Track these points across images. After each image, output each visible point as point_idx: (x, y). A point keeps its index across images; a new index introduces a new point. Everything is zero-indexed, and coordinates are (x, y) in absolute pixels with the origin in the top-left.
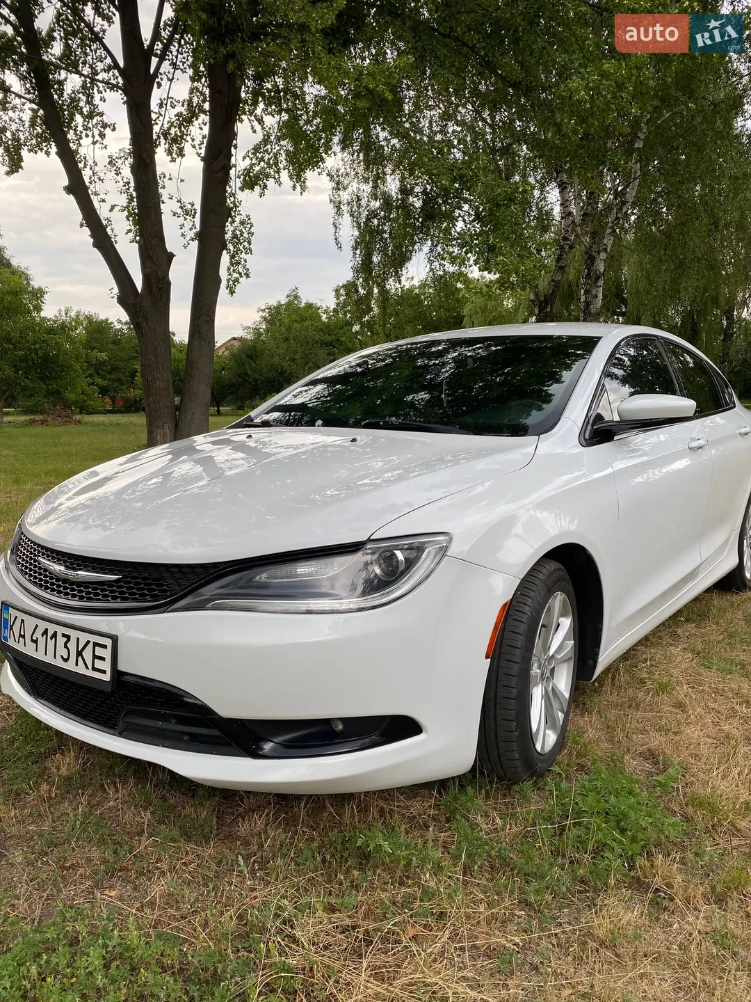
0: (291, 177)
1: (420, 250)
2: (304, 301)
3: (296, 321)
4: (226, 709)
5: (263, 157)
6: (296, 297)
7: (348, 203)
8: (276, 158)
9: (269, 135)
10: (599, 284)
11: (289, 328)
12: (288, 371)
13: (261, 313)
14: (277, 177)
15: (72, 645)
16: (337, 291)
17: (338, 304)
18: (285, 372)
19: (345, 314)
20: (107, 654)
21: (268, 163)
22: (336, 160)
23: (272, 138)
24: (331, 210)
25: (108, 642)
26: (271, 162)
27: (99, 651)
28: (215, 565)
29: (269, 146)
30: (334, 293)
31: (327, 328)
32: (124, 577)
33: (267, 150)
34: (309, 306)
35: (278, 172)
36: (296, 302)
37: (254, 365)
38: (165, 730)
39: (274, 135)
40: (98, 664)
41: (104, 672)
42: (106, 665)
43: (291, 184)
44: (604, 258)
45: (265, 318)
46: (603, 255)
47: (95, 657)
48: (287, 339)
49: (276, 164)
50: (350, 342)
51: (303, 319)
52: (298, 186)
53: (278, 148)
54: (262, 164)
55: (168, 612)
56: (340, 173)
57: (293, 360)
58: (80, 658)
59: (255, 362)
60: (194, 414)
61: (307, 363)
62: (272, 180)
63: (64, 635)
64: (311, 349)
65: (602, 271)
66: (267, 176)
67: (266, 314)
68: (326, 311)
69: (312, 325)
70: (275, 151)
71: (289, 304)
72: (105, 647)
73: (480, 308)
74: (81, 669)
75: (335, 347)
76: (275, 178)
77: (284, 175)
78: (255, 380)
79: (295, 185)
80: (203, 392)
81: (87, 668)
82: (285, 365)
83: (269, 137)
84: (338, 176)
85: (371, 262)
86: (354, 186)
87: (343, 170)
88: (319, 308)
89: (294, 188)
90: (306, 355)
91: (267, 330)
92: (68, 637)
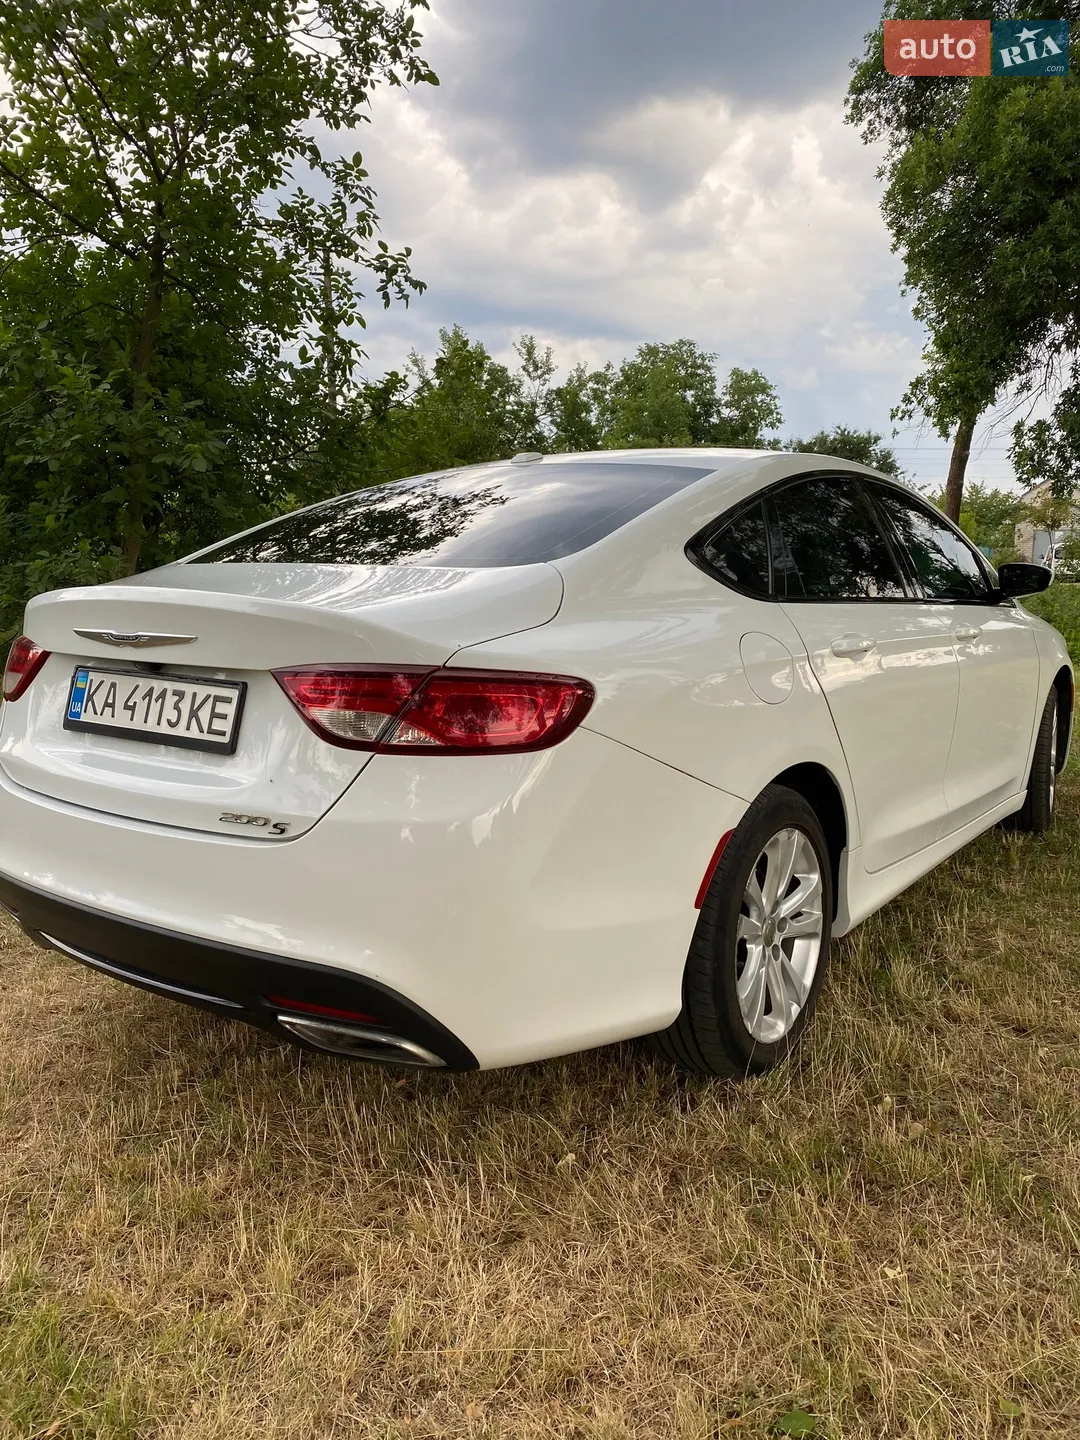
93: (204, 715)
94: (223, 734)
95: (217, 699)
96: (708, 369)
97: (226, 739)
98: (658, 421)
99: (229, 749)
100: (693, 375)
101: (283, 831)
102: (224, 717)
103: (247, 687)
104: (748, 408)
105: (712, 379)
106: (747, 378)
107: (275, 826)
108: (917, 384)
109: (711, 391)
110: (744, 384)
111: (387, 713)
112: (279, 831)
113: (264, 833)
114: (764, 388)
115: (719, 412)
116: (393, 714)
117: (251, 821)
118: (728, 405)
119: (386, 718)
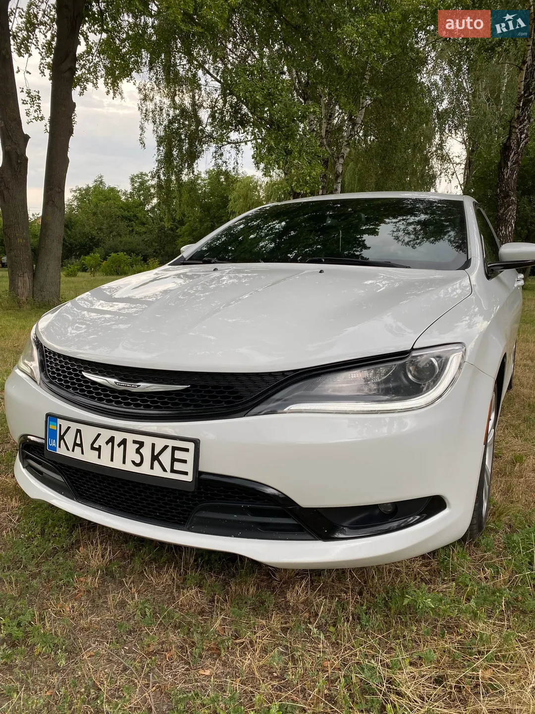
0: (106, 84)
1: (207, 149)
2: (107, 186)
3: (101, 200)
4: (306, 499)
5: (85, 65)
6: (101, 182)
7: (153, 112)
8: (96, 67)
9: (91, 48)
10: (338, 181)
11: (96, 206)
12: (97, 238)
13: (73, 193)
14: (95, 82)
15: (146, 451)
16: (132, 179)
17: (133, 189)
18: (94, 238)
19: (139, 196)
20: (189, 457)
21: (89, 70)
22: (143, 77)
23: (94, 51)
24: (138, 116)
25: (191, 446)
26: (91, 69)
27: (179, 455)
28: (283, 373)
29: (90, 57)
30: (129, 181)
31: (127, 207)
32: (192, 386)
33: (88, 60)
34: (112, 190)
35: (97, 78)
36: (101, 186)
37: (69, 233)
38: (239, 521)
39: (95, 48)
40: (178, 466)
41: (186, 473)
42: (189, 467)
43: (106, 90)
44: (342, 163)
45: (76, 198)
46: (341, 161)
47: (174, 460)
48: (95, 214)
49: (95, 72)
50: (144, 217)
51: (107, 199)
52: (111, 91)
53: (97, 59)
54: (83, 70)
55: (247, 416)
56: (146, 88)
57: (100, 229)
58: (156, 463)
59: (70, 230)
60: (48, 265)
61: (111, 232)
62: (90, 84)
63: (135, 442)
64: (114, 221)
65: (340, 172)
66: (87, 80)
67: (77, 194)
68: (125, 194)
69: (115, 203)
70: (95, 61)
71: (95, 187)
72: (187, 450)
73: (243, 195)
74: (157, 472)
75: (132, 221)
76: (93, 82)
77: (101, 81)
78: (71, 244)
79: (109, 91)
80: (56, 249)
81: (165, 470)
82: (94, 233)
83: (91, 50)
84: (145, 90)
85: (172, 155)
86: (157, 98)
87: (148, 85)
88: (119, 191)
89: (108, 93)
90: (111, 227)
91: (78, 206)
92: (141, 444)
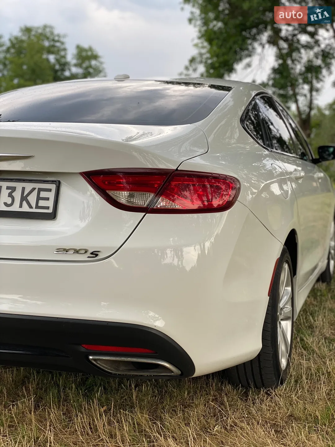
93: (32, 199)
94: (48, 208)
95: (40, 190)
96: (62, 43)
97: (50, 211)
98: (33, 71)
99: (52, 216)
100: (53, 46)
101: (97, 255)
102: (47, 199)
103: (60, 183)
104: (86, 68)
105: (65, 50)
106: (86, 50)
107: (92, 253)
108: (192, 60)
109: (64, 57)
110: (84, 54)
111: (152, 192)
112: (95, 256)
113: (84, 257)
114: (95, 57)
115: (70, 70)
116: (155, 193)
117: (77, 251)
118: (76, 65)
119: (152, 195)
